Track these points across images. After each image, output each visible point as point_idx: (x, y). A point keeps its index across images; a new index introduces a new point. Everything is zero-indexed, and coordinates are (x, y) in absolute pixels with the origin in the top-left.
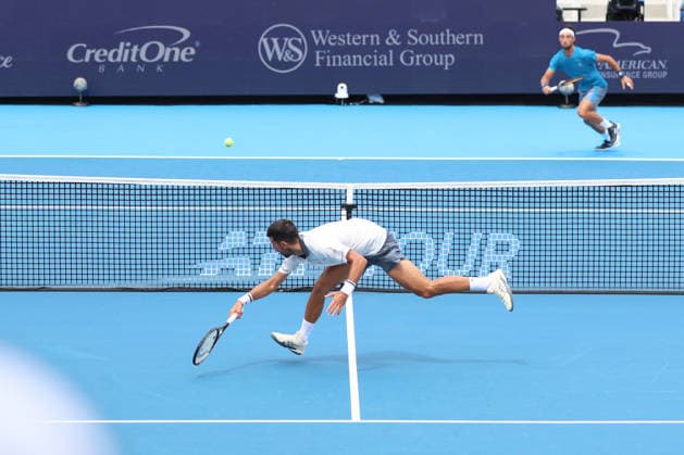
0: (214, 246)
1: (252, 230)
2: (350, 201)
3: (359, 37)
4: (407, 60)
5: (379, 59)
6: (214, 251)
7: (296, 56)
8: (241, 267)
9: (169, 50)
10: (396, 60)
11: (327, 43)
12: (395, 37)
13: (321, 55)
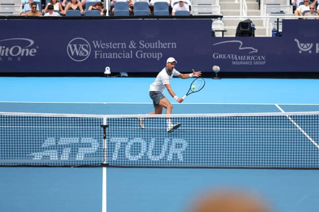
0: (40, 145)
1: (58, 137)
2: (105, 123)
3: (116, 44)
4: (139, 55)
5: (125, 55)
6: (40, 147)
7: (85, 53)
8: (53, 155)
9: (23, 50)
10: (134, 55)
11: (100, 47)
12: (133, 44)
13: (97, 53)
